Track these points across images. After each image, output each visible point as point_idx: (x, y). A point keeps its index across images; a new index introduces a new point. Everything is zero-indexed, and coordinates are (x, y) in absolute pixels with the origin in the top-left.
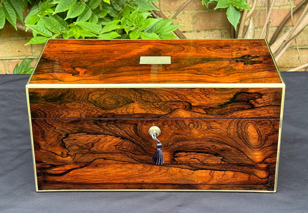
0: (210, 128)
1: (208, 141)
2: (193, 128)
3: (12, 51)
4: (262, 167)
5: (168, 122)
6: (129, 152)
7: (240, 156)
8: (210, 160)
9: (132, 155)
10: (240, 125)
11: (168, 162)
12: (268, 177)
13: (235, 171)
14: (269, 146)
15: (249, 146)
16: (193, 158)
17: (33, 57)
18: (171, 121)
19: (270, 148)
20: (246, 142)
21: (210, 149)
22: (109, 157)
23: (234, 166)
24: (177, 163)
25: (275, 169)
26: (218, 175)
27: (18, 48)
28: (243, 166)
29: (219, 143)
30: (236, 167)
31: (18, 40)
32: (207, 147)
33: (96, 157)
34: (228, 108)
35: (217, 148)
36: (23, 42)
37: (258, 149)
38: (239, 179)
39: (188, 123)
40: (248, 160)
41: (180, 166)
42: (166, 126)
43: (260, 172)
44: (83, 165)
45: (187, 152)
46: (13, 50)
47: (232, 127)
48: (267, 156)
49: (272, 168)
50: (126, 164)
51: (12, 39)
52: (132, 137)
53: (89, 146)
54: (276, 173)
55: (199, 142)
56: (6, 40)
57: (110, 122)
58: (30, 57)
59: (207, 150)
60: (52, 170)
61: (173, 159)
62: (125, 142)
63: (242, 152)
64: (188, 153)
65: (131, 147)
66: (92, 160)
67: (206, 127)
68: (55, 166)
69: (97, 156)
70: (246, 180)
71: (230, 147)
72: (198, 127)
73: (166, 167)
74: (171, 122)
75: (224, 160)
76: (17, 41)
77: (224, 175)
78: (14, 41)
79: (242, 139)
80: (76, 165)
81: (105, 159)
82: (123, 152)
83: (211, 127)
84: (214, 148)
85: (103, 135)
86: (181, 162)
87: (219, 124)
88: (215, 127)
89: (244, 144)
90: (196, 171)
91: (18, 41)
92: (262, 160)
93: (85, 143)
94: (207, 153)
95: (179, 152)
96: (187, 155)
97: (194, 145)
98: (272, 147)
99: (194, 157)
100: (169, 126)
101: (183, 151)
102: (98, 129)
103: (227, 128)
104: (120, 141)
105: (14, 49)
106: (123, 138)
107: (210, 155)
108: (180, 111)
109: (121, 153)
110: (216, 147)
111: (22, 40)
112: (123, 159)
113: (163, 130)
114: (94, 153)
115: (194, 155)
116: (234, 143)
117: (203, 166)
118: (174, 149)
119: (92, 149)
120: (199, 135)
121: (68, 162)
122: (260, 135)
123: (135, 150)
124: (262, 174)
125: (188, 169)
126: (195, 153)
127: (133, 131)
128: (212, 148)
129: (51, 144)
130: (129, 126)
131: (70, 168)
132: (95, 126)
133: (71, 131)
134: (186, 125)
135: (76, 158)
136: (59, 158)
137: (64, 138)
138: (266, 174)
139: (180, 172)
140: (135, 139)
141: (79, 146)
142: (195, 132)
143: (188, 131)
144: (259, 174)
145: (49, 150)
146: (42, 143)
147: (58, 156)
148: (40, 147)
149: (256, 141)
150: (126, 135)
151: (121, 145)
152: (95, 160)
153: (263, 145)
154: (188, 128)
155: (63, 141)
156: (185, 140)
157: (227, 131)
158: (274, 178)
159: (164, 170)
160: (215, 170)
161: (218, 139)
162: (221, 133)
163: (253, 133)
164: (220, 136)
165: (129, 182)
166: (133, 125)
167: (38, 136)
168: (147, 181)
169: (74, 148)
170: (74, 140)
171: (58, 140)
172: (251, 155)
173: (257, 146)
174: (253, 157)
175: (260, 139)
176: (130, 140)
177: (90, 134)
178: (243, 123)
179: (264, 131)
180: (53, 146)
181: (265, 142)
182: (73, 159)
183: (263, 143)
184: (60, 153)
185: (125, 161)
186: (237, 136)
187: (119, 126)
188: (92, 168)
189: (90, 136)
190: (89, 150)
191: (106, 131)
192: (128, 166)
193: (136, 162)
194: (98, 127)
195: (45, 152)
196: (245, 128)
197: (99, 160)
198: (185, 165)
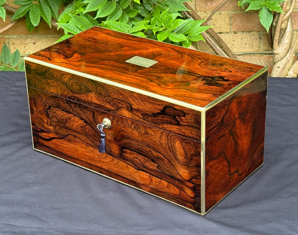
0: (147, 134)
1: (146, 146)
2: (134, 129)
4: (190, 186)
5: (116, 117)
7: (171, 169)
9: (92, 139)
10: (169, 137)
11: (117, 154)
12: (195, 198)
13: (168, 182)
19: (195, 169)
21: (148, 153)
24: (124, 158)
25: (201, 192)
26: (156, 181)
28: (175, 179)
29: (155, 150)
30: (169, 178)
32: (146, 151)
33: (69, 133)
34: (160, 118)
35: (153, 155)
38: (172, 191)
39: (130, 123)
40: (178, 175)
41: (127, 162)
42: (115, 121)
43: (189, 190)
44: (61, 137)
45: (131, 150)
47: (163, 138)
48: (193, 176)
49: (198, 190)
50: (89, 146)
53: (64, 122)
54: (201, 196)
55: (139, 144)
57: (76, 105)
59: (146, 153)
60: (42, 134)
61: (121, 154)
62: (87, 126)
63: (173, 165)
64: (132, 152)
65: (91, 132)
66: (66, 134)
67: (144, 132)
68: (43, 131)
70: (177, 194)
71: (163, 156)
72: (137, 129)
73: (116, 159)
75: (159, 167)
77: (160, 182)
78: (50, 39)
79: (172, 152)
80: (56, 135)
81: (75, 136)
82: (87, 135)
83: (147, 132)
85: (72, 115)
86: (127, 159)
87: (153, 131)
88: (150, 133)
90: (139, 171)
92: (189, 179)
94: (146, 156)
95: (126, 149)
96: (131, 153)
97: (136, 146)
99: (137, 157)
100: (117, 121)
101: (129, 149)
103: (160, 138)
104: (83, 124)
106: (85, 122)
107: (148, 159)
108: (124, 110)
109: (85, 135)
110: (152, 153)
112: (87, 141)
114: (67, 128)
115: (137, 155)
116: (166, 154)
117: (144, 168)
118: (122, 144)
119: (66, 125)
120: (139, 138)
121: (51, 130)
122: (186, 153)
123: (94, 136)
124: (189, 193)
125: (133, 167)
126: (137, 153)
127: (92, 118)
128: (150, 153)
129: (40, 111)
130: (89, 112)
131: (53, 137)
132: (67, 105)
133: (52, 104)
134: (129, 125)
135: (56, 128)
136: (45, 125)
137: (48, 109)
138: (194, 194)
139: (127, 167)
140: (94, 126)
141: (58, 119)
142: (136, 134)
143: (131, 131)
144: (187, 192)
145: (39, 116)
146: (34, 108)
147: (45, 123)
148: (33, 111)
149: (183, 158)
150: (87, 120)
151: (85, 128)
152: (68, 135)
153: (189, 164)
154: (131, 128)
155: (47, 111)
156: (129, 138)
157: (160, 140)
158: (200, 200)
159: (116, 161)
160: (153, 175)
161: (153, 145)
162: (155, 141)
163: (180, 149)
164: (155, 144)
165: (92, 163)
166: (92, 113)
167: (32, 101)
168: (104, 167)
169: (55, 120)
170: (54, 112)
171: (44, 109)
172: (180, 170)
173: (184, 163)
174: (181, 174)
175: (186, 157)
176: (90, 125)
177: (64, 111)
178: (172, 137)
179: (189, 151)
180: (42, 114)
181: (190, 161)
182: (55, 129)
183: (189, 162)
184: (46, 121)
185: (88, 143)
186: (168, 148)
187: (82, 110)
188: (67, 142)
189: (64, 113)
190: (64, 125)
191: (74, 112)
192: (90, 149)
193: (95, 146)
194: (69, 107)
195: (37, 117)
196: (173, 142)
197: (71, 136)
198: (130, 162)
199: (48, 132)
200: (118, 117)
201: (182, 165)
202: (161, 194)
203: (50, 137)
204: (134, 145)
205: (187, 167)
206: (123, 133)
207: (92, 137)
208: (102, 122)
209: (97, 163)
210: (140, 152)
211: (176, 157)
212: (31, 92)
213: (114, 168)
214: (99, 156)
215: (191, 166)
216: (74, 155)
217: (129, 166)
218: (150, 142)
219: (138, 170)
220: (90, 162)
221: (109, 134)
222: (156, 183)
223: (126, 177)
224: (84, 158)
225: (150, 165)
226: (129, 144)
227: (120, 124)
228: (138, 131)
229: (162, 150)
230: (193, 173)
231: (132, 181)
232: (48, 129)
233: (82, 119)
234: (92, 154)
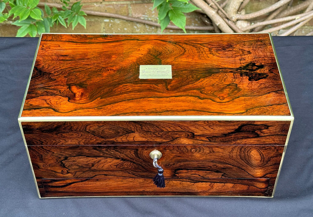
0: (213, 152)
1: (210, 162)
2: (195, 152)
4: (262, 180)
5: (169, 147)
6: (130, 170)
7: (240, 173)
8: (211, 176)
9: (132, 172)
10: (243, 150)
11: (169, 176)
12: (267, 187)
13: (235, 183)
14: (271, 165)
15: (251, 165)
16: (194, 174)
18: (172, 147)
19: (272, 167)
20: (248, 163)
21: (211, 167)
22: (110, 174)
23: (234, 180)
24: (178, 178)
25: (275, 182)
26: (217, 186)
28: (243, 180)
29: (221, 163)
30: (236, 180)
32: (209, 166)
33: (97, 174)
35: (218, 167)
37: (260, 168)
38: (238, 189)
39: (190, 148)
40: (249, 176)
41: (181, 180)
42: (168, 151)
43: (260, 184)
44: (84, 179)
45: (188, 170)
47: (235, 151)
48: (268, 172)
49: (271, 181)
52: (132, 159)
53: (89, 166)
54: (275, 185)
55: (200, 163)
57: (110, 148)
59: (208, 168)
60: (53, 183)
61: (174, 175)
62: (126, 163)
63: (243, 170)
64: (189, 171)
65: (131, 166)
66: (93, 176)
67: (208, 152)
68: (56, 181)
69: (97, 173)
70: (245, 190)
71: (231, 166)
72: (200, 151)
73: (167, 181)
75: (225, 175)
77: (223, 186)
79: (245, 161)
80: (77, 179)
81: (106, 175)
82: (124, 170)
84: (215, 166)
85: (103, 158)
86: (182, 177)
88: (217, 151)
89: (246, 164)
90: (197, 183)
92: (262, 176)
93: (85, 164)
94: (208, 170)
95: (181, 170)
96: (188, 172)
97: (195, 165)
98: (274, 166)
100: (171, 150)
101: (185, 169)
102: (97, 153)
103: (229, 152)
104: (120, 162)
106: (123, 159)
107: (211, 172)
108: (182, 139)
109: (122, 171)
110: (217, 166)
112: (124, 175)
113: (164, 154)
114: (94, 171)
115: (195, 172)
116: (235, 163)
117: (203, 180)
118: (175, 168)
119: (93, 168)
120: (201, 157)
121: (69, 177)
122: (263, 158)
123: (135, 168)
124: (261, 186)
125: (188, 182)
126: (196, 170)
127: (134, 154)
129: (50, 165)
130: (129, 151)
132: (95, 151)
133: (70, 155)
134: (188, 150)
135: (77, 174)
137: (63, 160)
138: (265, 185)
140: (136, 160)
141: (79, 166)
142: (197, 155)
143: (190, 154)
144: (258, 185)
145: (49, 169)
146: (41, 164)
147: (58, 174)
148: (39, 167)
149: (259, 161)
150: (126, 157)
151: (122, 165)
155: (62, 162)
156: (187, 161)
158: (273, 188)
161: (219, 160)
162: (223, 156)
163: (255, 156)
164: (222, 158)
165: (130, 191)
167: (36, 159)
169: (74, 167)
170: (74, 161)
171: (57, 162)
172: (252, 171)
173: (259, 165)
175: (263, 160)
176: (130, 161)
177: (90, 157)
178: (247, 149)
179: (267, 155)
180: (53, 166)
182: (74, 176)
184: (60, 171)
185: (126, 176)
186: (239, 158)
187: (119, 151)
188: (93, 181)
189: (90, 159)
190: (90, 169)
191: (105, 155)
192: (129, 180)
193: (137, 177)
194: (98, 152)
195: (45, 170)
196: (248, 152)
197: (100, 176)
198: (186, 179)
199: (64, 179)
201: (255, 168)
203: (66, 183)
206: (179, 158)
209: (138, 190)
210: (201, 169)
214: (141, 183)
217: (184, 182)
218: (215, 158)
219: (195, 183)
220: (128, 190)
225: (213, 176)
226: (186, 165)
227: (175, 151)
229: (231, 161)
231: (185, 192)
232: (64, 177)
233: (118, 159)
234: (131, 184)
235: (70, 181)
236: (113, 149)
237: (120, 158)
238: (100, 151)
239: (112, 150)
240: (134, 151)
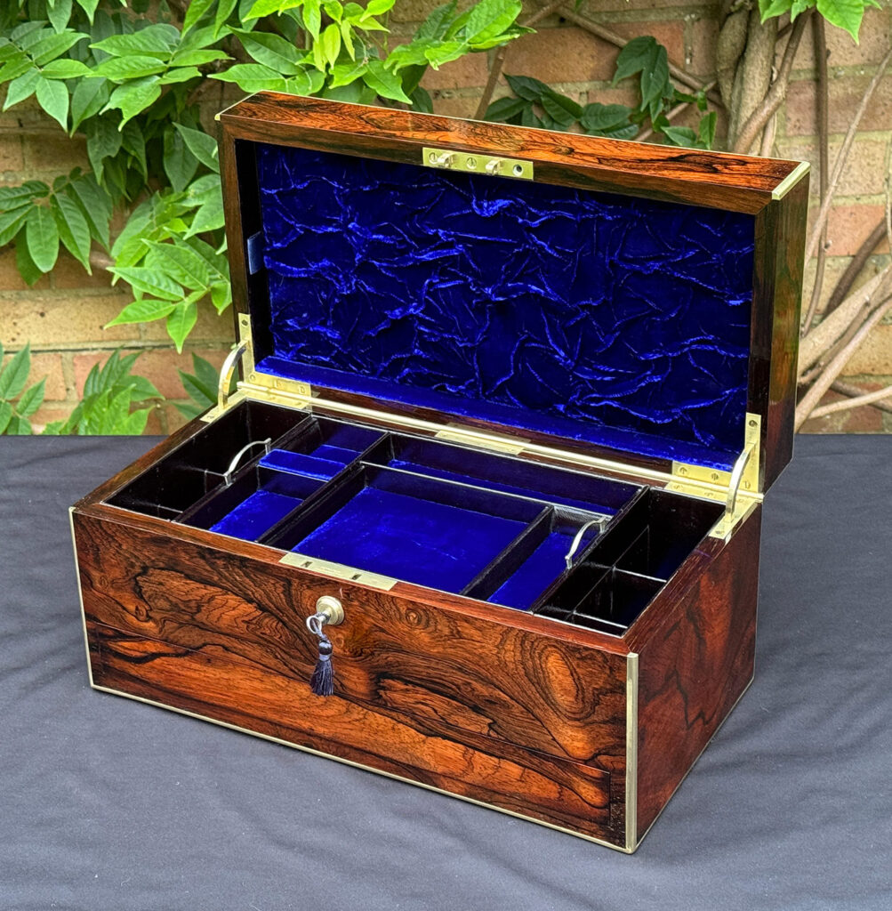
0: (458, 636)
1: (453, 668)
2: (418, 624)
3: (83, 326)
4: (591, 774)
5: (358, 593)
6: (277, 646)
7: (534, 730)
8: (462, 720)
9: (283, 655)
10: (528, 645)
11: (363, 694)
12: (607, 806)
13: (525, 767)
14: (605, 723)
15: (556, 709)
16: (423, 704)
17: (140, 344)
19: (607, 728)
21: (459, 689)
22: (235, 648)
23: (521, 752)
24: (386, 705)
25: (625, 790)
26: (484, 765)
27: (99, 318)
28: (544, 759)
29: (482, 679)
30: (526, 755)
31: (99, 296)
32: (454, 684)
33: (208, 640)
35: (476, 693)
36: (113, 302)
37: (579, 724)
38: (535, 790)
39: (405, 608)
40: (555, 747)
41: (394, 714)
42: (356, 603)
43: (587, 786)
44: (181, 651)
45: (407, 683)
46: (86, 325)
47: (509, 646)
48: (601, 747)
49: (616, 784)
50: (271, 673)
51: (82, 292)
52: (281, 611)
53: (191, 608)
54: (627, 802)
55: (433, 665)
56: (65, 296)
57: (231, 561)
58: (134, 344)
59: (453, 689)
60: (120, 643)
61: (376, 693)
62: (267, 619)
63: (538, 719)
64: (410, 687)
65: (279, 635)
66: (199, 644)
67: (446, 631)
68: (124, 637)
69: (209, 637)
70: (552, 798)
71: (507, 697)
72: (427, 624)
73: (360, 708)
74: (366, 595)
75: (495, 727)
76: (95, 299)
77: (497, 768)
78: (87, 299)
79: (537, 686)
80: (167, 646)
81: (226, 649)
82: (265, 643)
83: (458, 632)
84: (470, 689)
85: (218, 589)
86: (395, 705)
87: (476, 629)
88: (467, 634)
89: (542, 701)
90: (433, 738)
91: (100, 299)
92: (590, 756)
94: (453, 698)
95: (389, 679)
96: (407, 690)
97: (421, 670)
98: (612, 726)
99: (425, 699)
100: (362, 604)
101: (398, 679)
102: (207, 570)
103: (497, 647)
104: (255, 614)
105: (89, 323)
106: (260, 606)
107: (460, 705)
109: (260, 644)
110: (473, 689)
111: (112, 294)
112: (265, 661)
113: (349, 612)
114: (202, 627)
115: (425, 697)
116: (516, 690)
117: (447, 731)
118: (377, 667)
119: (198, 616)
120: (434, 648)
121: (151, 634)
122: (579, 687)
123: (290, 645)
124: (590, 793)
125: (411, 727)
126: (424, 690)
127: (282, 596)
128: (465, 690)
129: (112, 582)
130: (273, 582)
131: (154, 651)
132: (202, 562)
133: (153, 561)
134: (400, 613)
135: (166, 628)
136: (131, 618)
137: (139, 574)
138: (603, 795)
139: (393, 729)
140: (287, 616)
141: (171, 602)
142: (423, 636)
143: (406, 629)
144: (583, 791)
145: (111, 594)
146: (96, 574)
147: (127, 614)
148: (91, 582)
149: (572, 699)
150: (267, 602)
151: (258, 623)
152: (205, 645)
153: (589, 715)
154: (405, 622)
155: (137, 583)
156: (401, 650)
157: (498, 653)
158: (623, 812)
159: (358, 713)
160: (475, 748)
161: (477, 668)
162: (483, 655)
163: (560, 677)
164: (481, 663)
165: (282, 721)
166: (282, 583)
167: (88, 554)
168: (320, 730)
169: (162, 603)
170: (161, 584)
171: (128, 575)
172: (560, 733)
173: (574, 713)
174: (565, 742)
175: (580, 696)
176: (276, 617)
177: (191, 579)
178: (536, 644)
179: (588, 680)
180: (119, 589)
181: (593, 708)
182: (160, 631)
183: (589, 710)
184: (132, 608)
185: (269, 665)
186: (523, 672)
187: (252, 575)
188: (201, 663)
189: (194, 585)
190: (193, 619)
191: (224, 581)
192: (277, 681)
193: (291, 674)
194: (208, 568)
195: (103, 596)
196: (540, 658)
197: (213, 648)
198: (405, 713)
199: (141, 637)
200: (364, 593)
201: (566, 720)
202: (502, 798)
203: (145, 652)
204: (417, 669)
205: (582, 725)
206: (383, 636)
207: (281, 649)
208: (315, 607)
209: (298, 721)
210: (435, 686)
211: (548, 698)
212: (83, 527)
213: (353, 733)
214: (304, 702)
215: (594, 722)
216: (225, 700)
217: (400, 726)
218: (466, 659)
219: (428, 735)
220: (275, 717)
221: (338, 640)
222: (485, 769)
223: (390, 755)
224: (257, 708)
225: (468, 722)
226: (400, 665)
227: (373, 610)
228: (431, 629)
229: (506, 681)
230: (602, 740)
231: (408, 765)
232: (139, 630)
233: (250, 601)
234: (282, 695)
235: (151, 647)
236: (239, 568)
237: (254, 601)
238: (212, 565)
239: (237, 570)
240: (283, 586)
